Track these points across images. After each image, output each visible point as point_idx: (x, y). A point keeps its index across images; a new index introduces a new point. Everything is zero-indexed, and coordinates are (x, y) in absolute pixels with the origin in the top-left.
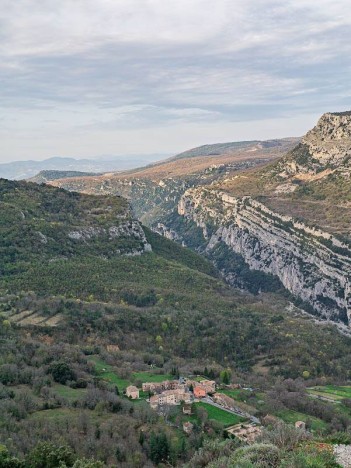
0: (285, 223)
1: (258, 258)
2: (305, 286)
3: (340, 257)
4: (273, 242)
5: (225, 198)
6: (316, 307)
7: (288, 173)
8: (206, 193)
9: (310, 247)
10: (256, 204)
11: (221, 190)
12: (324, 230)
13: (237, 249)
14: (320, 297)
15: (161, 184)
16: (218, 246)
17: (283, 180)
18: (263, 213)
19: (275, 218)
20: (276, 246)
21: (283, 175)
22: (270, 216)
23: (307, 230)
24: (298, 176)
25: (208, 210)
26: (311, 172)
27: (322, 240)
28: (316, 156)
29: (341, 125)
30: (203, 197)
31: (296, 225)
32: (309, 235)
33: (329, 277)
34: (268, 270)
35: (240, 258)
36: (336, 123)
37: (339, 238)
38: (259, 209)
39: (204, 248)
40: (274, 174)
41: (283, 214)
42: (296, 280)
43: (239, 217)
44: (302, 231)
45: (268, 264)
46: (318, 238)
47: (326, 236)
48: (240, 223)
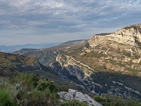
0: (78, 63)
1: (72, 72)
2: (82, 78)
3: (89, 71)
4: (76, 68)
5: (67, 57)
6: (84, 83)
7: (84, 50)
8: (63, 55)
9: (83, 69)
10: (72, 58)
11: (67, 54)
12: (87, 65)
13: (68, 70)
14: (85, 81)
15: (55, 52)
16: (64, 69)
17: (82, 52)
18: (74, 60)
19: (76, 62)
20: (76, 69)
21: (83, 50)
22: (75, 61)
23: (83, 65)
24: (86, 51)
25: (63, 60)
26: (89, 50)
27: (86, 67)
28: (91, 46)
29: (97, 38)
30: (62, 56)
31: (81, 64)
32: (84, 66)
33: (87, 76)
34: (74, 75)
35: (68, 72)
36: (96, 37)
37: (90, 66)
38: (73, 60)
39: (61, 70)
40: (80, 50)
41: (78, 61)
42: (80, 77)
43: (68, 62)
44: (82, 65)
45: (74, 73)
46: (85, 66)
47: (87, 66)
48: (69, 63)
